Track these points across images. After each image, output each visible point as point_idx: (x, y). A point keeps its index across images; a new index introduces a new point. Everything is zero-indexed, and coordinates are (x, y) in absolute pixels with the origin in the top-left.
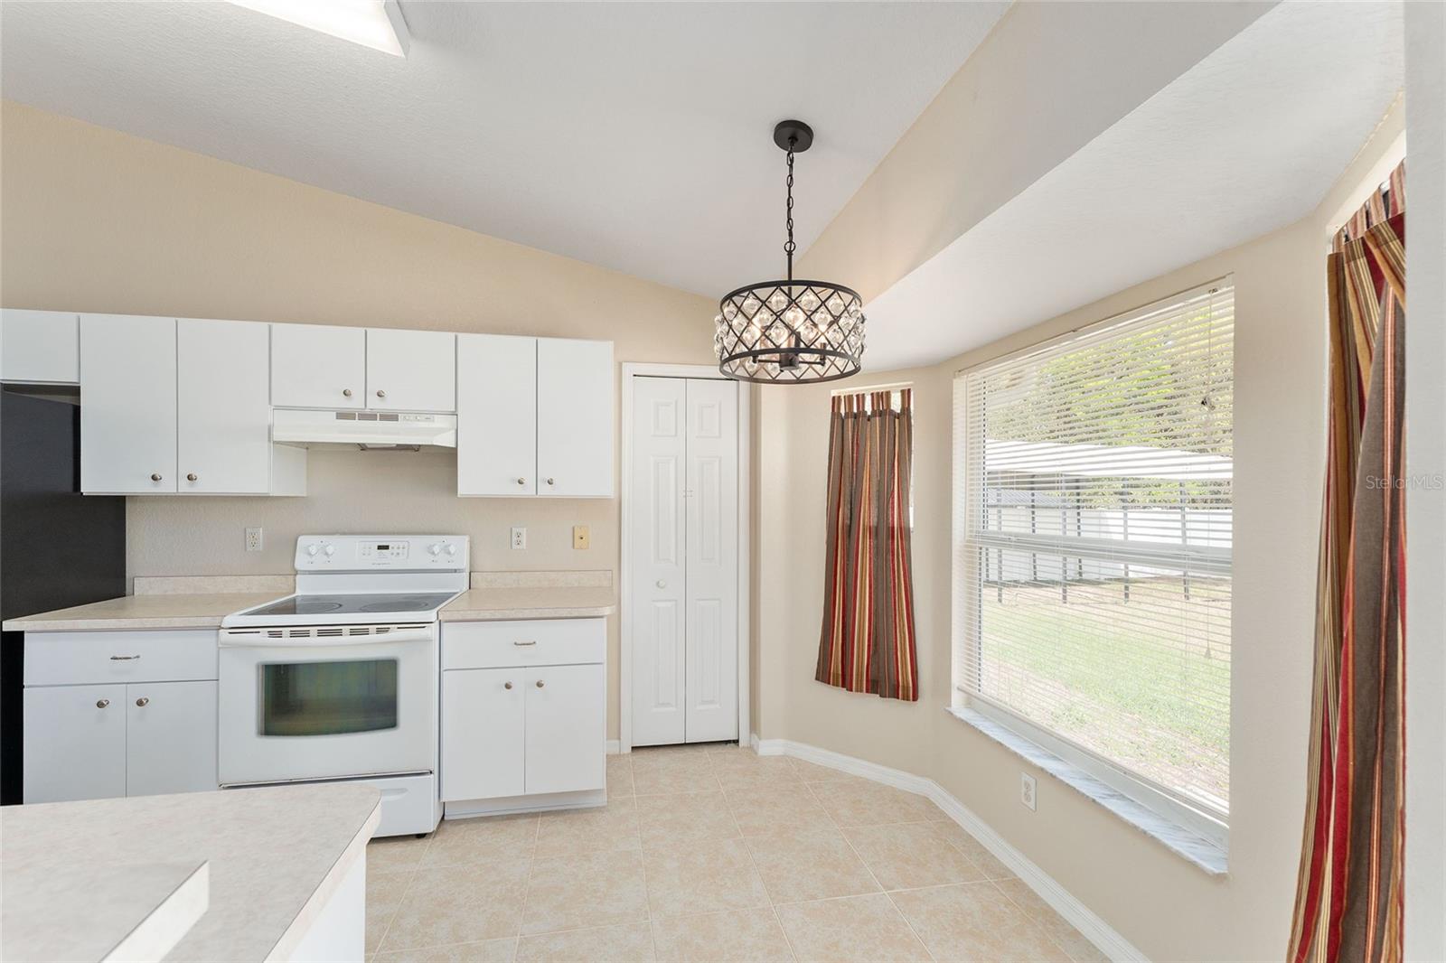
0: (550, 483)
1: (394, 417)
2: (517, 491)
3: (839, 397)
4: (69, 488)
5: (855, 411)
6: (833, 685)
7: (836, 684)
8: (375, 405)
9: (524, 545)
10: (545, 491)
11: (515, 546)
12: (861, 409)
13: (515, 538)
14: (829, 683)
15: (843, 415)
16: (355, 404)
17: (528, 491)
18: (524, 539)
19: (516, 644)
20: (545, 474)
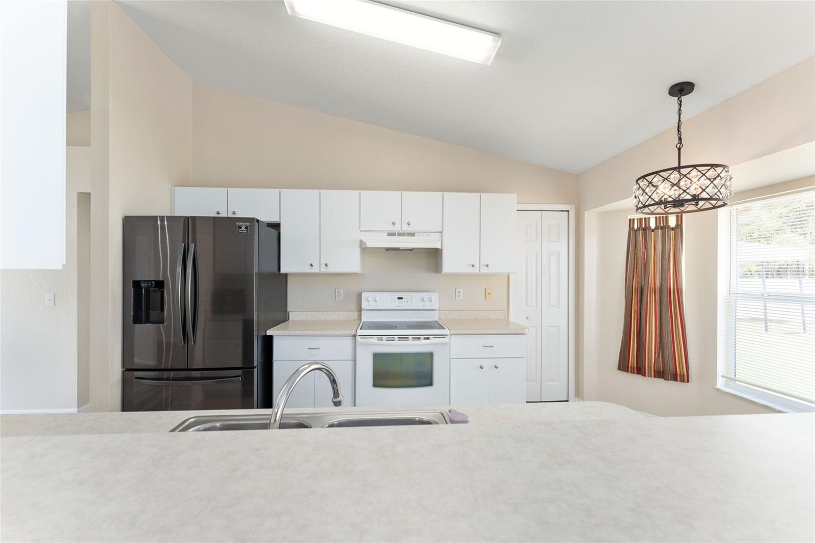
0: (487, 266)
1: (413, 235)
2: (471, 270)
3: (634, 219)
4: (276, 270)
5: (644, 226)
6: (631, 373)
7: (633, 372)
8: (406, 229)
9: (461, 298)
10: (484, 270)
11: (457, 298)
12: (647, 226)
13: (457, 294)
14: (628, 372)
15: (636, 229)
16: (397, 229)
17: (476, 270)
18: (461, 294)
19: (484, 346)
20: (484, 262)
